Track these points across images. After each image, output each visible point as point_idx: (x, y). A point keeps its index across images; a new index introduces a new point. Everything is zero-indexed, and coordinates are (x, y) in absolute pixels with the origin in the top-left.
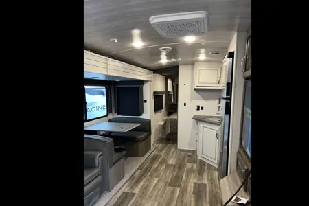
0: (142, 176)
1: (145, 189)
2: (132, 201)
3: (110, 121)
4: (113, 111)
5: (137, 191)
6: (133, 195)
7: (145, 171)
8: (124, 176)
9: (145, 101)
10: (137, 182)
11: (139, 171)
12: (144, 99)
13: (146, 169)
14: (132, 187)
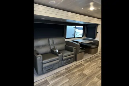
0: (89, 61)
1: (89, 65)
2: (83, 67)
3: (83, 39)
4: (85, 35)
5: (86, 65)
6: (84, 65)
7: (91, 59)
8: (83, 59)
9: (98, 33)
10: (87, 62)
11: (89, 59)
12: (97, 32)
13: (92, 59)
14: (85, 63)
